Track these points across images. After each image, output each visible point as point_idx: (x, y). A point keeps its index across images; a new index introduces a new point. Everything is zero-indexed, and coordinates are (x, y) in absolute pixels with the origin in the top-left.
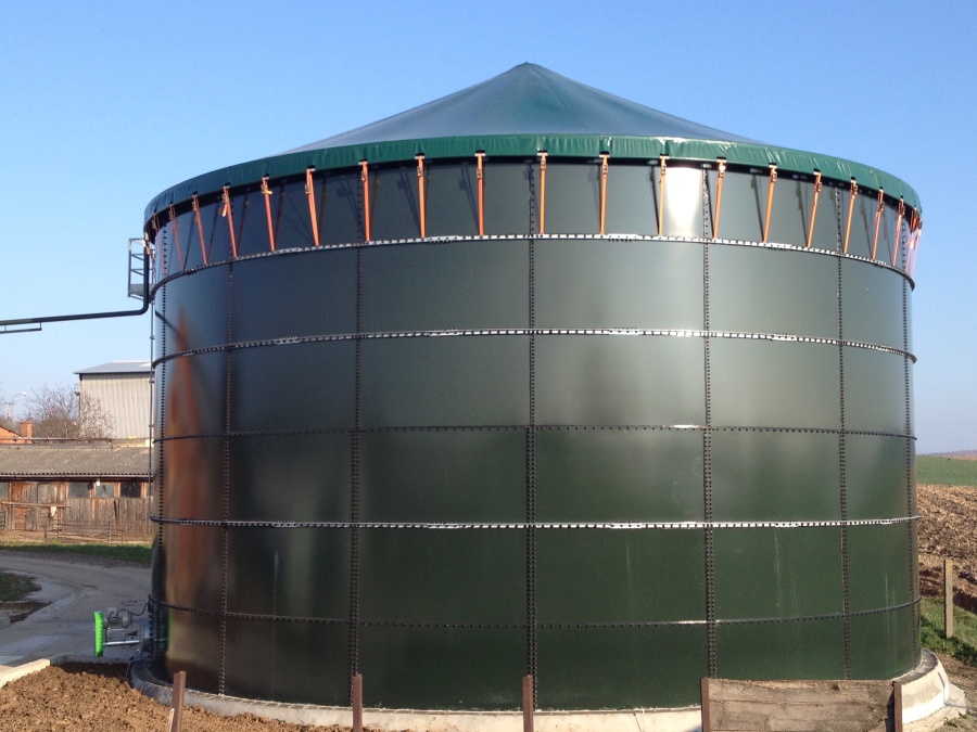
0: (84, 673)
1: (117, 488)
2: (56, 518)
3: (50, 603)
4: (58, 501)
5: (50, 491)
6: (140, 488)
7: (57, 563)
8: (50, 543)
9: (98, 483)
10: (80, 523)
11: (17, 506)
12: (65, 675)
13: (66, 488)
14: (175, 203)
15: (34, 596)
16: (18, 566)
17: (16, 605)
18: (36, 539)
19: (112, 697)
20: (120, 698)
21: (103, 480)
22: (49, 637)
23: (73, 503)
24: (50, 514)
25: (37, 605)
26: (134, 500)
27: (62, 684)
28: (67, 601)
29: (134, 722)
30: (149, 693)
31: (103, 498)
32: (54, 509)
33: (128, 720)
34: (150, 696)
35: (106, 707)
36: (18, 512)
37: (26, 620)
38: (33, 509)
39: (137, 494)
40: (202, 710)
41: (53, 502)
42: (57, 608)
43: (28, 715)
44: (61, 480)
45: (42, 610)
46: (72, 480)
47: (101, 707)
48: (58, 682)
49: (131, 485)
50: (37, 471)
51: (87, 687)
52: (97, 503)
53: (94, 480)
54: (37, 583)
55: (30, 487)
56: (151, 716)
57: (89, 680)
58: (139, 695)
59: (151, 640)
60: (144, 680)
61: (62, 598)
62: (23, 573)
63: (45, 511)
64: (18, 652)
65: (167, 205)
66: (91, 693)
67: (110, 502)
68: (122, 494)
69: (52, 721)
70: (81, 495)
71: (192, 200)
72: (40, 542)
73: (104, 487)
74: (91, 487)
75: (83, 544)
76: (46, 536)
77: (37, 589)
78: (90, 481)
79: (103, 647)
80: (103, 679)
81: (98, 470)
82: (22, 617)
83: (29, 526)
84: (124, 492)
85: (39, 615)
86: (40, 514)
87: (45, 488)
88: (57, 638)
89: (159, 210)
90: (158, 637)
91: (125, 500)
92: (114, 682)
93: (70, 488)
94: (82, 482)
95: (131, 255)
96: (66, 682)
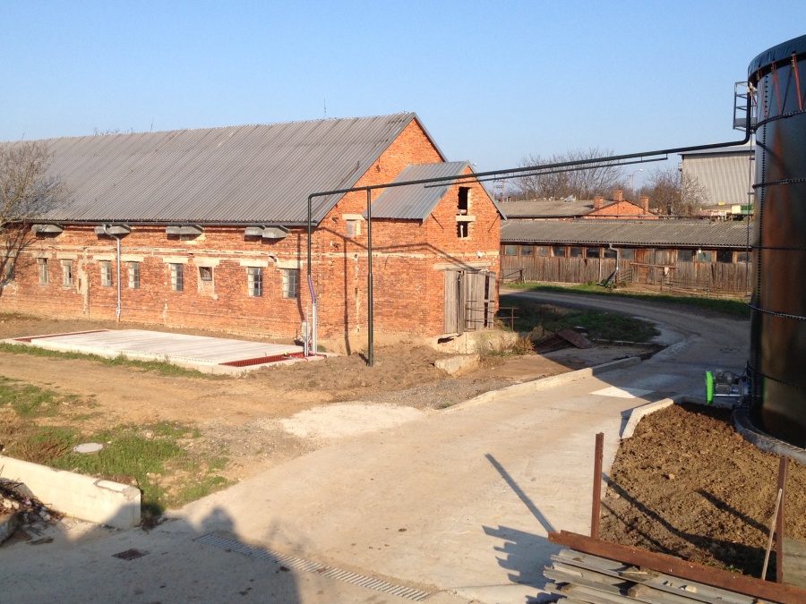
0: (699, 414)
1: (714, 255)
2: (668, 276)
3: (668, 346)
4: (670, 264)
5: (665, 256)
6: (731, 256)
7: (670, 312)
8: (664, 294)
9: (700, 251)
10: (686, 280)
11: (641, 266)
12: (685, 413)
13: (676, 254)
14: (777, 60)
15: (657, 340)
16: (642, 313)
17: (643, 345)
18: (654, 290)
19: (721, 437)
20: (727, 439)
21: (703, 249)
22: (669, 376)
23: (681, 265)
24: (664, 273)
25: (659, 348)
26: (727, 265)
27: (683, 421)
28: (681, 345)
29: (739, 463)
30: (750, 439)
31: (704, 263)
32: (667, 269)
33: (736, 461)
34: (751, 442)
35: (717, 446)
36: (641, 270)
37: (651, 359)
38: (652, 269)
39: (729, 260)
40: (793, 461)
41: (666, 264)
42: (673, 350)
43: (661, 445)
44: (672, 248)
45: (662, 351)
46: (680, 248)
47: (714, 446)
48: (680, 419)
49: (725, 254)
50: (655, 241)
51: (701, 426)
52: (699, 266)
53: (697, 249)
54: (658, 328)
55: (649, 253)
56: (752, 460)
57: (704, 421)
58: (741, 439)
59: (749, 396)
60: (744, 427)
61: (676, 342)
62: (647, 320)
63: (660, 270)
64: (648, 387)
65: (770, 61)
66: (706, 433)
67: (709, 265)
68: (718, 259)
69: (678, 452)
70: (687, 259)
71: (791, 58)
72: (657, 293)
73: (704, 254)
74: (694, 253)
75: (689, 296)
76: (661, 289)
77: (658, 334)
78: (694, 249)
79: (714, 397)
80: (713, 421)
81: (700, 241)
82: (648, 357)
83: (649, 281)
84: (719, 258)
85: (660, 355)
86: (657, 272)
87: (660, 254)
88: (675, 377)
89: (762, 66)
90: (756, 394)
91: (720, 264)
92: (722, 425)
93: (679, 254)
94: (687, 251)
95: (736, 95)
96: (686, 420)
